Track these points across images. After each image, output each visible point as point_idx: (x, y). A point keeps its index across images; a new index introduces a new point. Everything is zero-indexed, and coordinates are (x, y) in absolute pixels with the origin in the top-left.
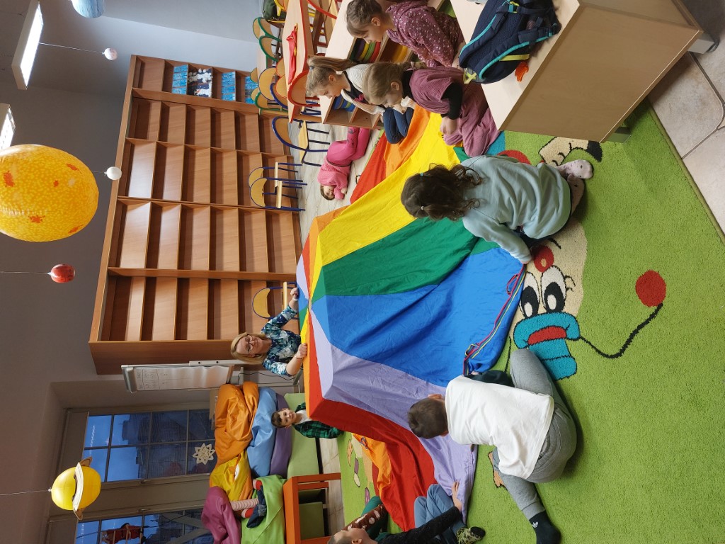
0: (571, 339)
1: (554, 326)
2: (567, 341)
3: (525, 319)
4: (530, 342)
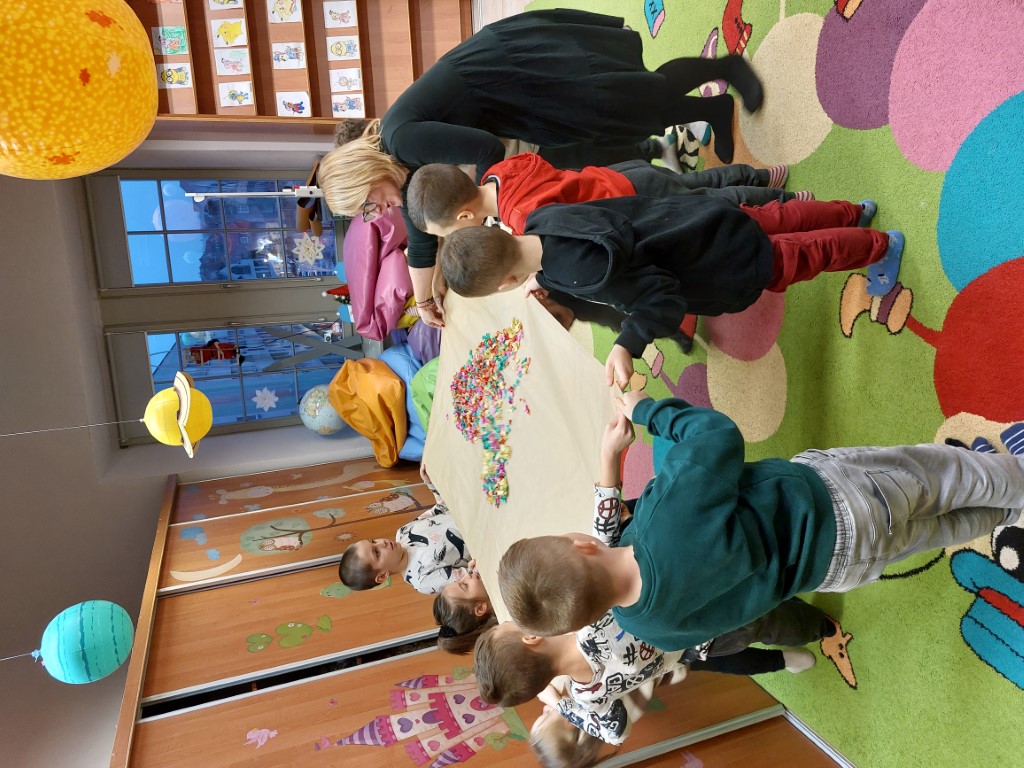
3: (992, 562)
4: (981, 593)
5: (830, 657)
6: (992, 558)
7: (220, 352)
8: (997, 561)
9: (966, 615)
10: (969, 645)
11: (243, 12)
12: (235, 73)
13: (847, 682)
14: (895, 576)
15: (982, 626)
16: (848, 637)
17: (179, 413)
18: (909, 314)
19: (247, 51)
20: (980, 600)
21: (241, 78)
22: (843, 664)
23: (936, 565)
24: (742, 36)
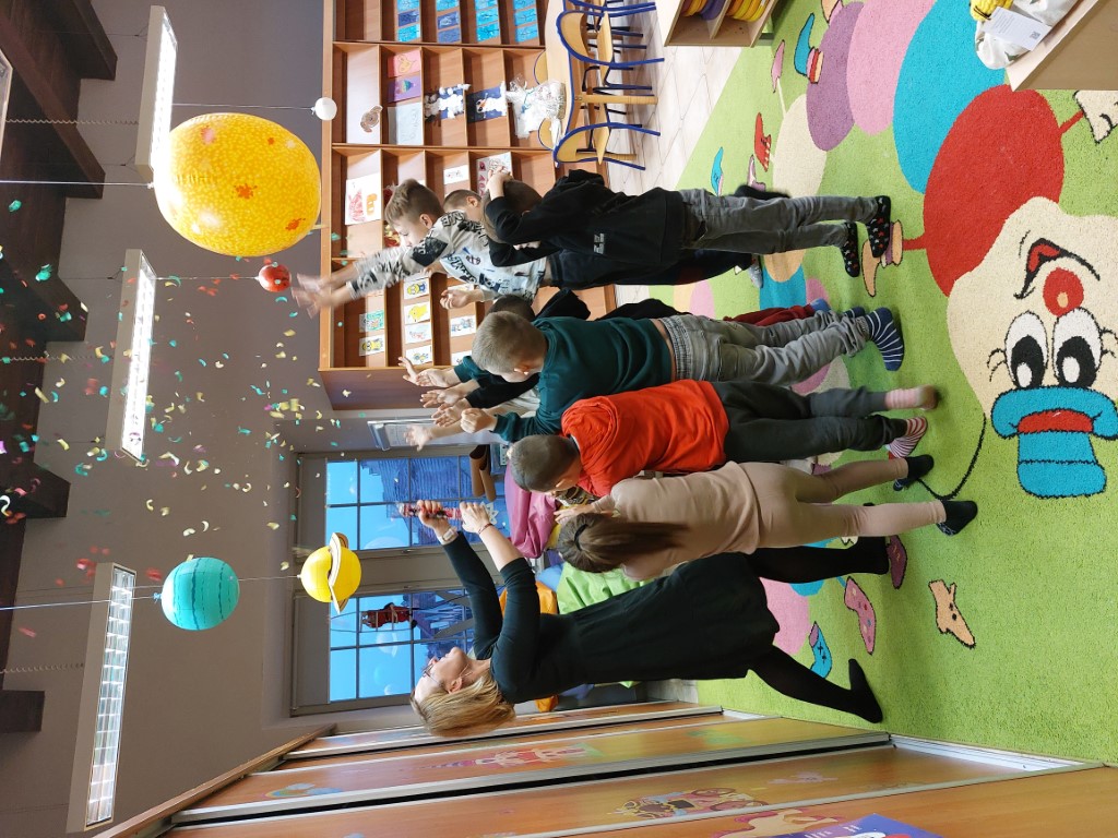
0: (1102, 437)
1: (1070, 410)
2: (1093, 439)
3: (1016, 390)
4: (1021, 429)
5: (948, 630)
6: (1014, 387)
7: (394, 614)
8: (1019, 388)
9: (1020, 463)
10: (1030, 493)
11: (429, 298)
12: (420, 340)
13: (967, 645)
14: (964, 480)
15: (1032, 461)
16: (953, 587)
17: (330, 572)
18: (903, 240)
19: (430, 324)
20: (1022, 436)
21: (425, 343)
22: (958, 627)
23: (985, 437)
24: (766, 147)
